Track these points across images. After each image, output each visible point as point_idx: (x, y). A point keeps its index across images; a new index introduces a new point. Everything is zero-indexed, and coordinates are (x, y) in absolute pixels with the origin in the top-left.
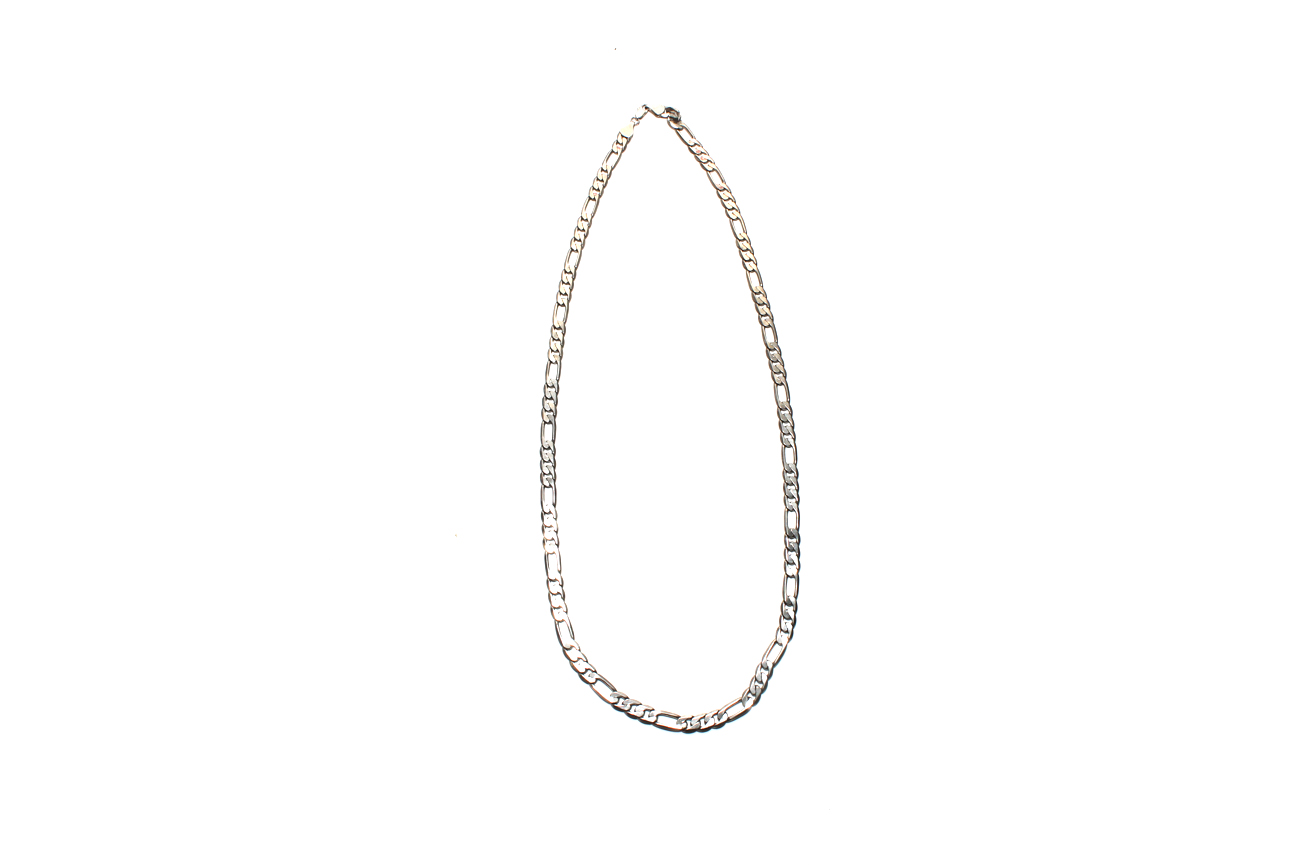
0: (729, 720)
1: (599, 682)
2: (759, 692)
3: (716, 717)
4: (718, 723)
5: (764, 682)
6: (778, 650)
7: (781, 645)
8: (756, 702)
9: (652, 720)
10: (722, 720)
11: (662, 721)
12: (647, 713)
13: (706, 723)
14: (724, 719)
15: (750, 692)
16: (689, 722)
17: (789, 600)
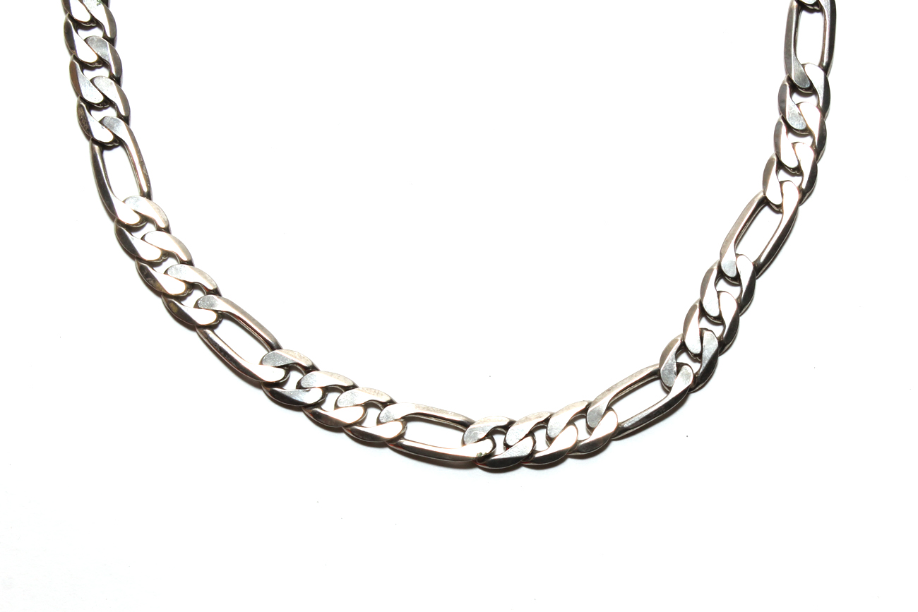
0: (622, 433)
1: (226, 324)
2: (711, 346)
3: (581, 423)
4: (587, 438)
5: (728, 320)
6: (768, 224)
7: (778, 209)
8: (701, 380)
9: (389, 431)
10: (599, 433)
11: (419, 435)
12: (373, 413)
13: (550, 440)
14: (605, 427)
15: (683, 348)
16: (499, 439)
17: (805, 78)
